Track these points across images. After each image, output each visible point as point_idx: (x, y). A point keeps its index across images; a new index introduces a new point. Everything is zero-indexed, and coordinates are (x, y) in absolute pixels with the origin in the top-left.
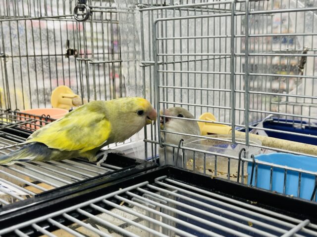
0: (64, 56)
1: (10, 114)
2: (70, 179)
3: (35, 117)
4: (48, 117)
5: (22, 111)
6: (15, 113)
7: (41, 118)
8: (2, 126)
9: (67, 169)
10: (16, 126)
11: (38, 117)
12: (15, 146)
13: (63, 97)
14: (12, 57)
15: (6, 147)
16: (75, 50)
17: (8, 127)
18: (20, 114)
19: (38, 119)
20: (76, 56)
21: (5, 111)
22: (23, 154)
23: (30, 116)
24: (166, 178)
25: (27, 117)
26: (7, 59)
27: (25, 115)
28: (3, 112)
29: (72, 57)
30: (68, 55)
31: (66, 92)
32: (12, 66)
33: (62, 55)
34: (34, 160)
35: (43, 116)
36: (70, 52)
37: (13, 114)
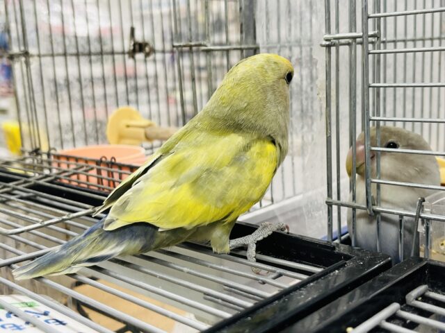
0: (127, 56)
1: (39, 157)
2: (202, 295)
3: (86, 161)
4: (113, 160)
5: (59, 152)
6: (49, 155)
7: (99, 163)
8: (30, 180)
9: (186, 269)
10: (56, 179)
11: (93, 161)
12: (63, 220)
13: (128, 126)
14: (39, 56)
15: (46, 223)
16: (146, 44)
17: (42, 182)
18: (58, 157)
19: (94, 165)
20: (147, 55)
21: (31, 153)
22: (94, 244)
23: (77, 159)
24: (426, 291)
25: (72, 162)
26: (31, 60)
27: (68, 158)
28: (27, 155)
29: (140, 56)
30: (132, 53)
31: (131, 118)
32: (39, 72)
33: (123, 53)
34: (123, 254)
35: (104, 159)
36: (137, 47)
37: (45, 157)
